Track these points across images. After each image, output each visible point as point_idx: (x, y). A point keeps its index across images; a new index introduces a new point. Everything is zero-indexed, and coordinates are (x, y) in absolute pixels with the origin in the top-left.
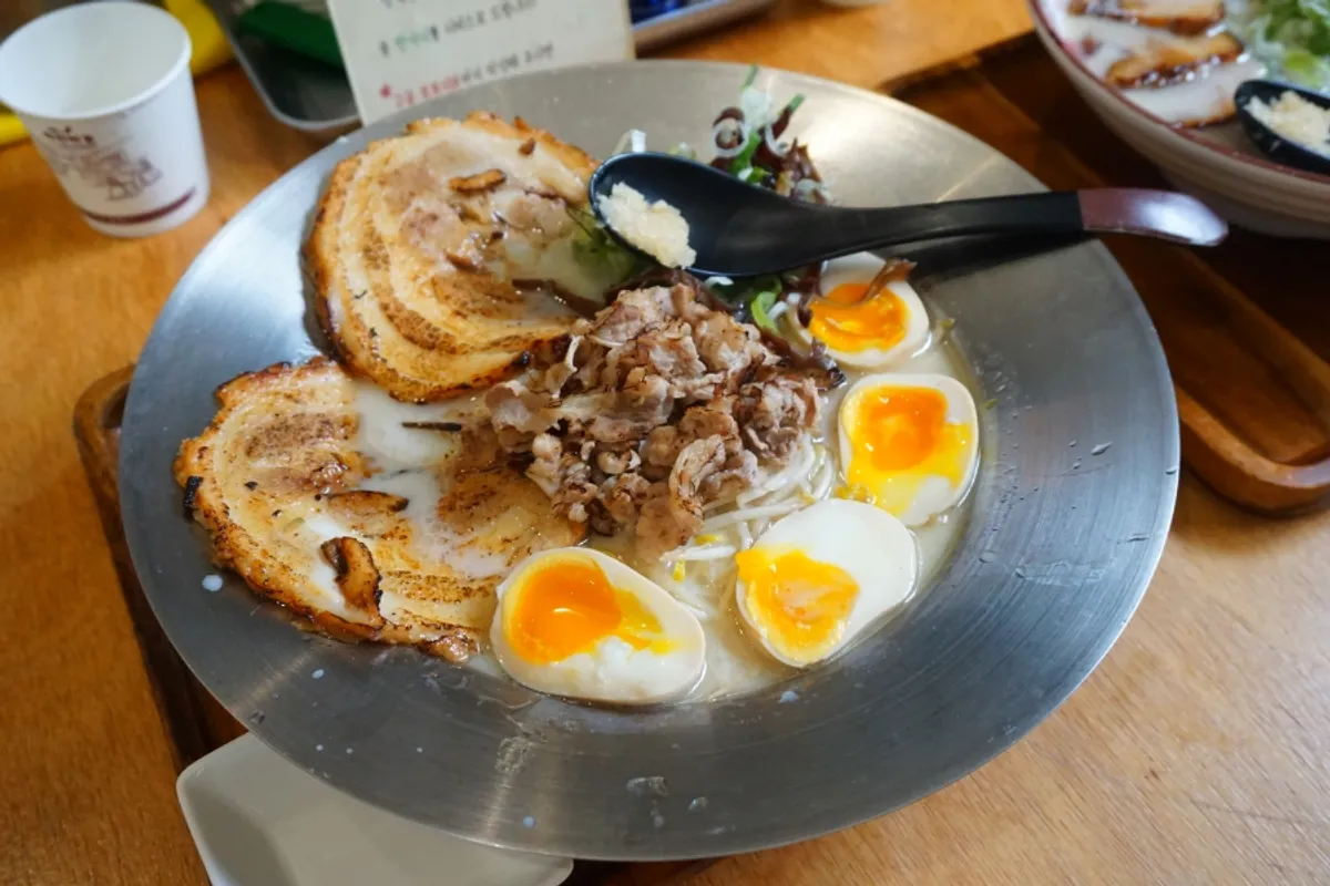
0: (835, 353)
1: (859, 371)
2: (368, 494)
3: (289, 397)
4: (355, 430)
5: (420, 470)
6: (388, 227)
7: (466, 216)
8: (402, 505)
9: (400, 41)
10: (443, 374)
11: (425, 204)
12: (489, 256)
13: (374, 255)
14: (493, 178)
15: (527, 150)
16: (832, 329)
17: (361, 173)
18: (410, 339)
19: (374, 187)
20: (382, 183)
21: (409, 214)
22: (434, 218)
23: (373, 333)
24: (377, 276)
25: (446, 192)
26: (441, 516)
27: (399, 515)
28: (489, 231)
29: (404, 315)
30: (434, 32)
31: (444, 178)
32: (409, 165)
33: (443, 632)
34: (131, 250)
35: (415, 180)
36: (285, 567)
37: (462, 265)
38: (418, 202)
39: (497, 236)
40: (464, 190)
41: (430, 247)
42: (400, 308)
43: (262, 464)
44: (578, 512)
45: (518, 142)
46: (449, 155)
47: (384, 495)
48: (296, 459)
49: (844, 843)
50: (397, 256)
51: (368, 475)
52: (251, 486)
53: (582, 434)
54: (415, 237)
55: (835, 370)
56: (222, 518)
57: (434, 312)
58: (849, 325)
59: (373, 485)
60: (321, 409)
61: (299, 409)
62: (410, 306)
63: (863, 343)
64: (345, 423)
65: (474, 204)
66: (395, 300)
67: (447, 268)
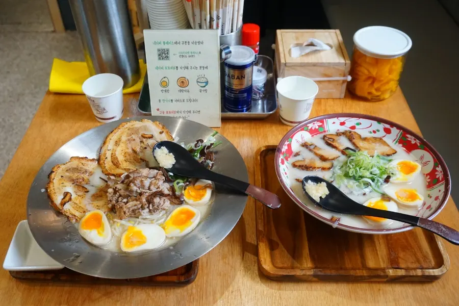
0: (185, 198)
1: (187, 204)
2: (83, 187)
3: (82, 164)
4: (91, 175)
5: (96, 187)
6: (124, 138)
7: (142, 142)
8: (88, 192)
9: (163, 100)
10: (113, 171)
11: (134, 137)
12: (142, 152)
13: (117, 143)
14: (151, 136)
15: (161, 133)
16: (189, 193)
17: (126, 126)
18: (112, 162)
19: (127, 129)
20: (129, 130)
21: (130, 137)
22: (134, 140)
23: (106, 158)
24: (115, 147)
25: (140, 136)
26: (92, 197)
27: (85, 193)
28: (144, 146)
29: (115, 157)
30: (172, 100)
31: (141, 132)
32: (136, 128)
33: (73, 216)
34: (99, 124)
35: (135, 131)
36: (55, 193)
37: (134, 152)
38: (133, 136)
39: (146, 148)
40: (143, 136)
41: (129, 145)
42: (115, 155)
43: (67, 174)
44: (110, 206)
45: (160, 130)
46: (145, 128)
47: (86, 189)
48: (75, 176)
49: (126, 294)
50: (122, 144)
51: (87, 184)
52: (62, 177)
53: (118, 191)
54: (128, 142)
55: (182, 201)
56: (52, 180)
57: (121, 158)
58: (193, 194)
59: (86, 186)
60: (87, 168)
61: (83, 166)
62: (117, 156)
63: (192, 198)
64: (91, 172)
65: (144, 140)
66: (115, 153)
67: (130, 151)
